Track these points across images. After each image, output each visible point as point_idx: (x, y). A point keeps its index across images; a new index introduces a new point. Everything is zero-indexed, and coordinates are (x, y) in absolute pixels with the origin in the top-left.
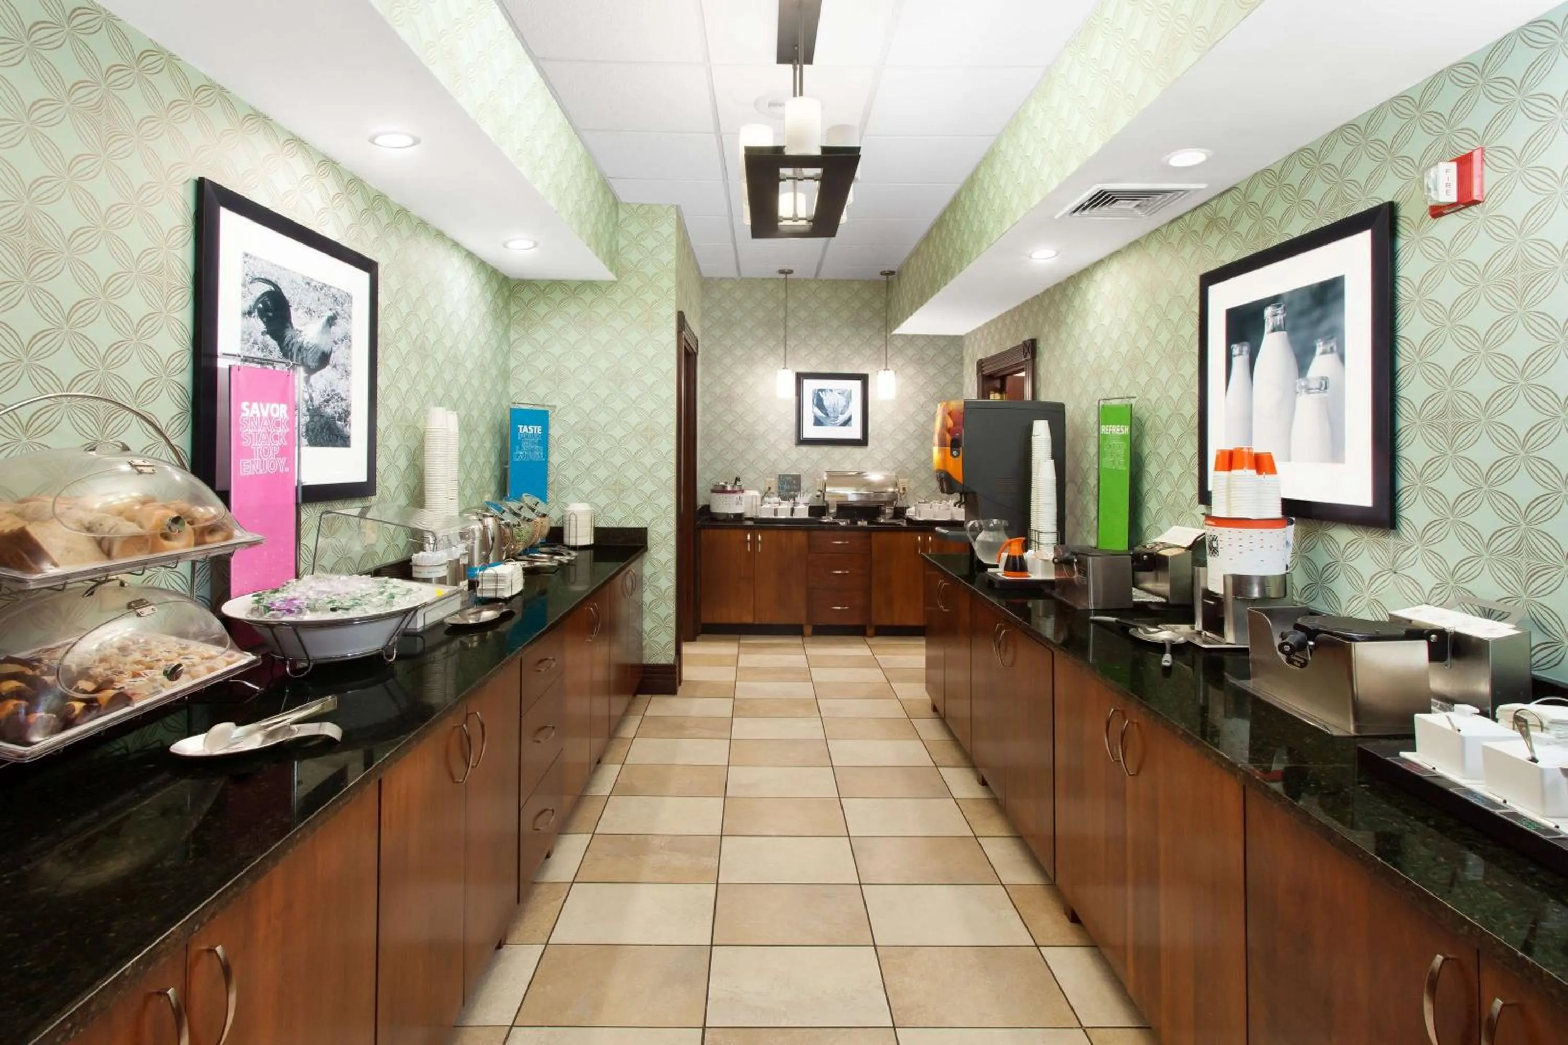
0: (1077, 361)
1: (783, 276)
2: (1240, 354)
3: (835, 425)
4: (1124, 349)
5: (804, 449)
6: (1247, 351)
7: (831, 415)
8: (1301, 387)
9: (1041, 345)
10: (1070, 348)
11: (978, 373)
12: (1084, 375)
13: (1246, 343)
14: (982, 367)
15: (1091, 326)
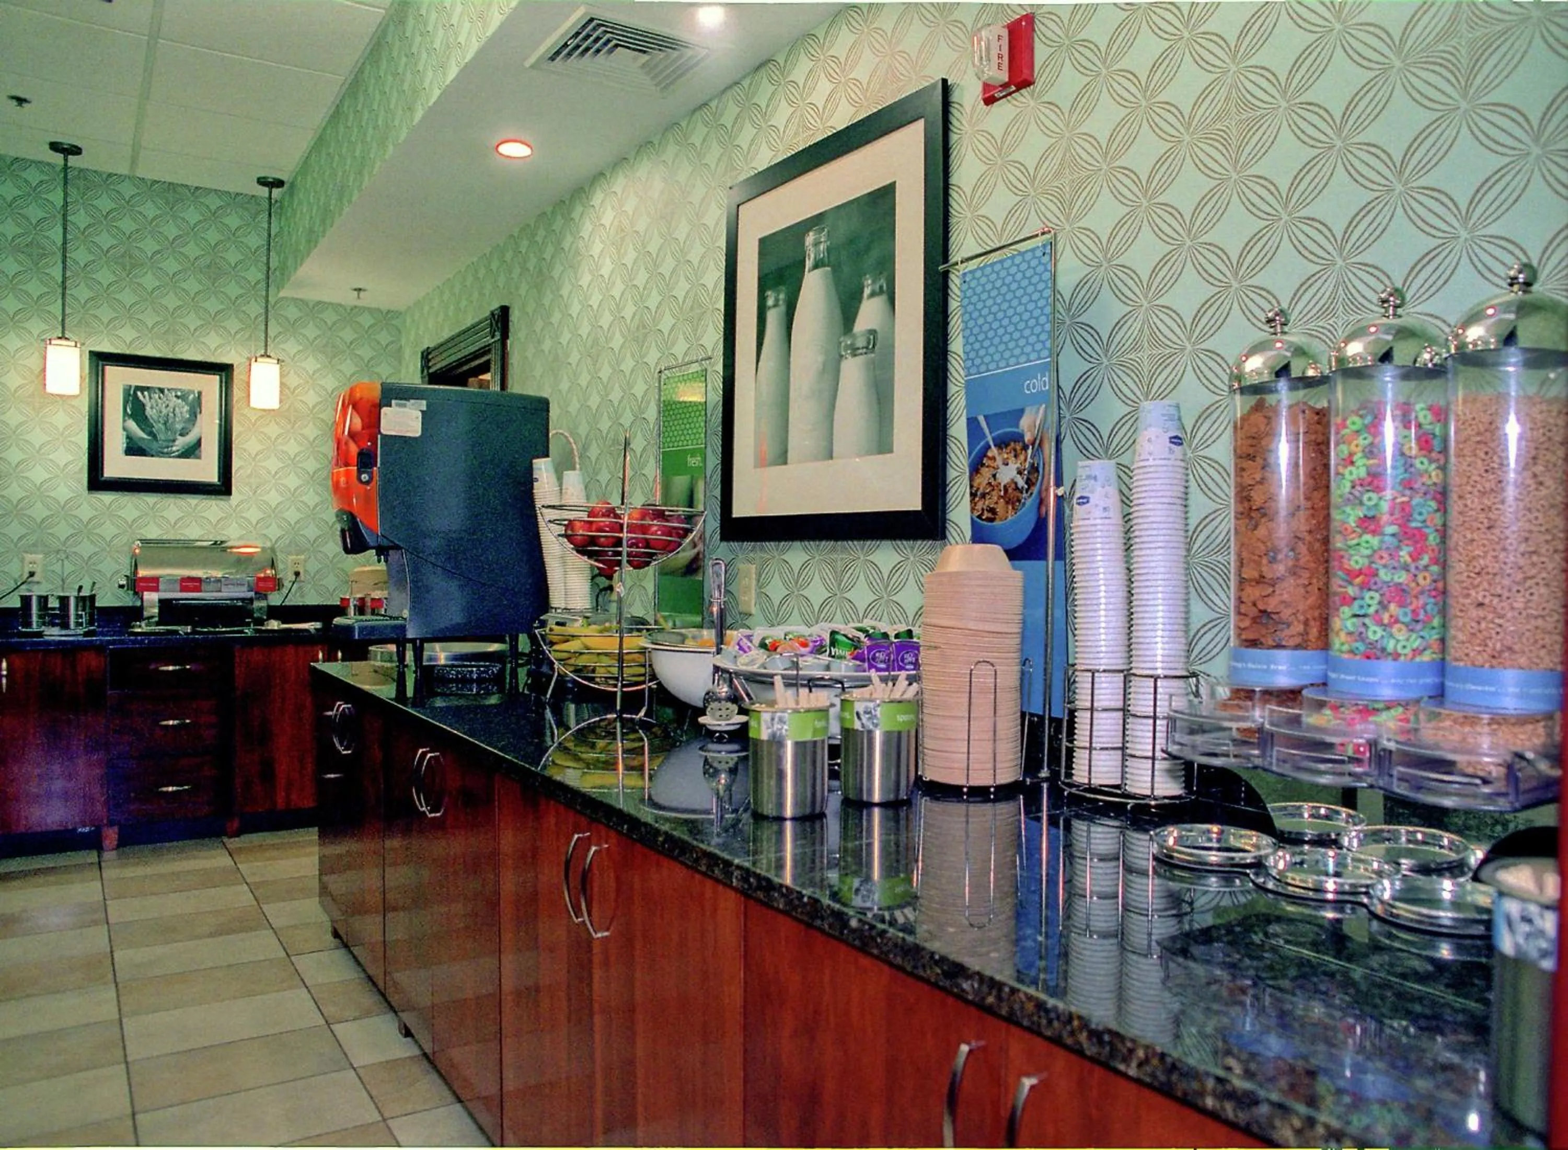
0: (565, 338)
1: (58, 158)
2: (776, 305)
3: (168, 455)
4: (629, 311)
5: (107, 498)
6: (784, 300)
7: (161, 436)
8: (847, 347)
9: (514, 316)
10: (556, 317)
11: (422, 372)
12: (574, 358)
13: (783, 288)
14: (429, 361)
15: (585, 280)
